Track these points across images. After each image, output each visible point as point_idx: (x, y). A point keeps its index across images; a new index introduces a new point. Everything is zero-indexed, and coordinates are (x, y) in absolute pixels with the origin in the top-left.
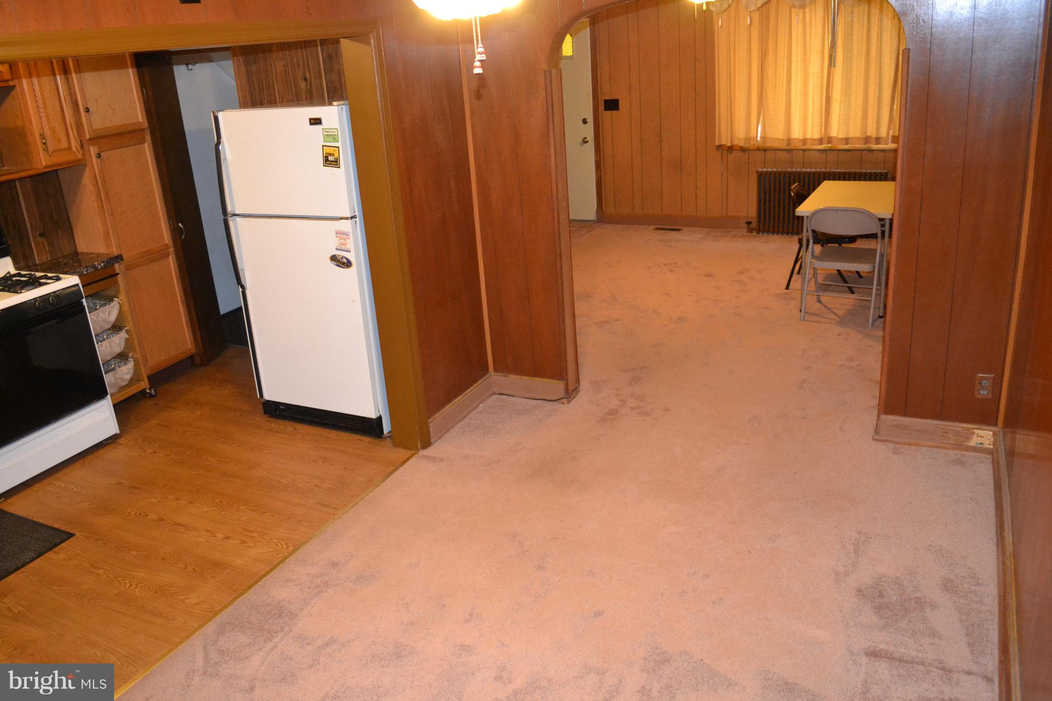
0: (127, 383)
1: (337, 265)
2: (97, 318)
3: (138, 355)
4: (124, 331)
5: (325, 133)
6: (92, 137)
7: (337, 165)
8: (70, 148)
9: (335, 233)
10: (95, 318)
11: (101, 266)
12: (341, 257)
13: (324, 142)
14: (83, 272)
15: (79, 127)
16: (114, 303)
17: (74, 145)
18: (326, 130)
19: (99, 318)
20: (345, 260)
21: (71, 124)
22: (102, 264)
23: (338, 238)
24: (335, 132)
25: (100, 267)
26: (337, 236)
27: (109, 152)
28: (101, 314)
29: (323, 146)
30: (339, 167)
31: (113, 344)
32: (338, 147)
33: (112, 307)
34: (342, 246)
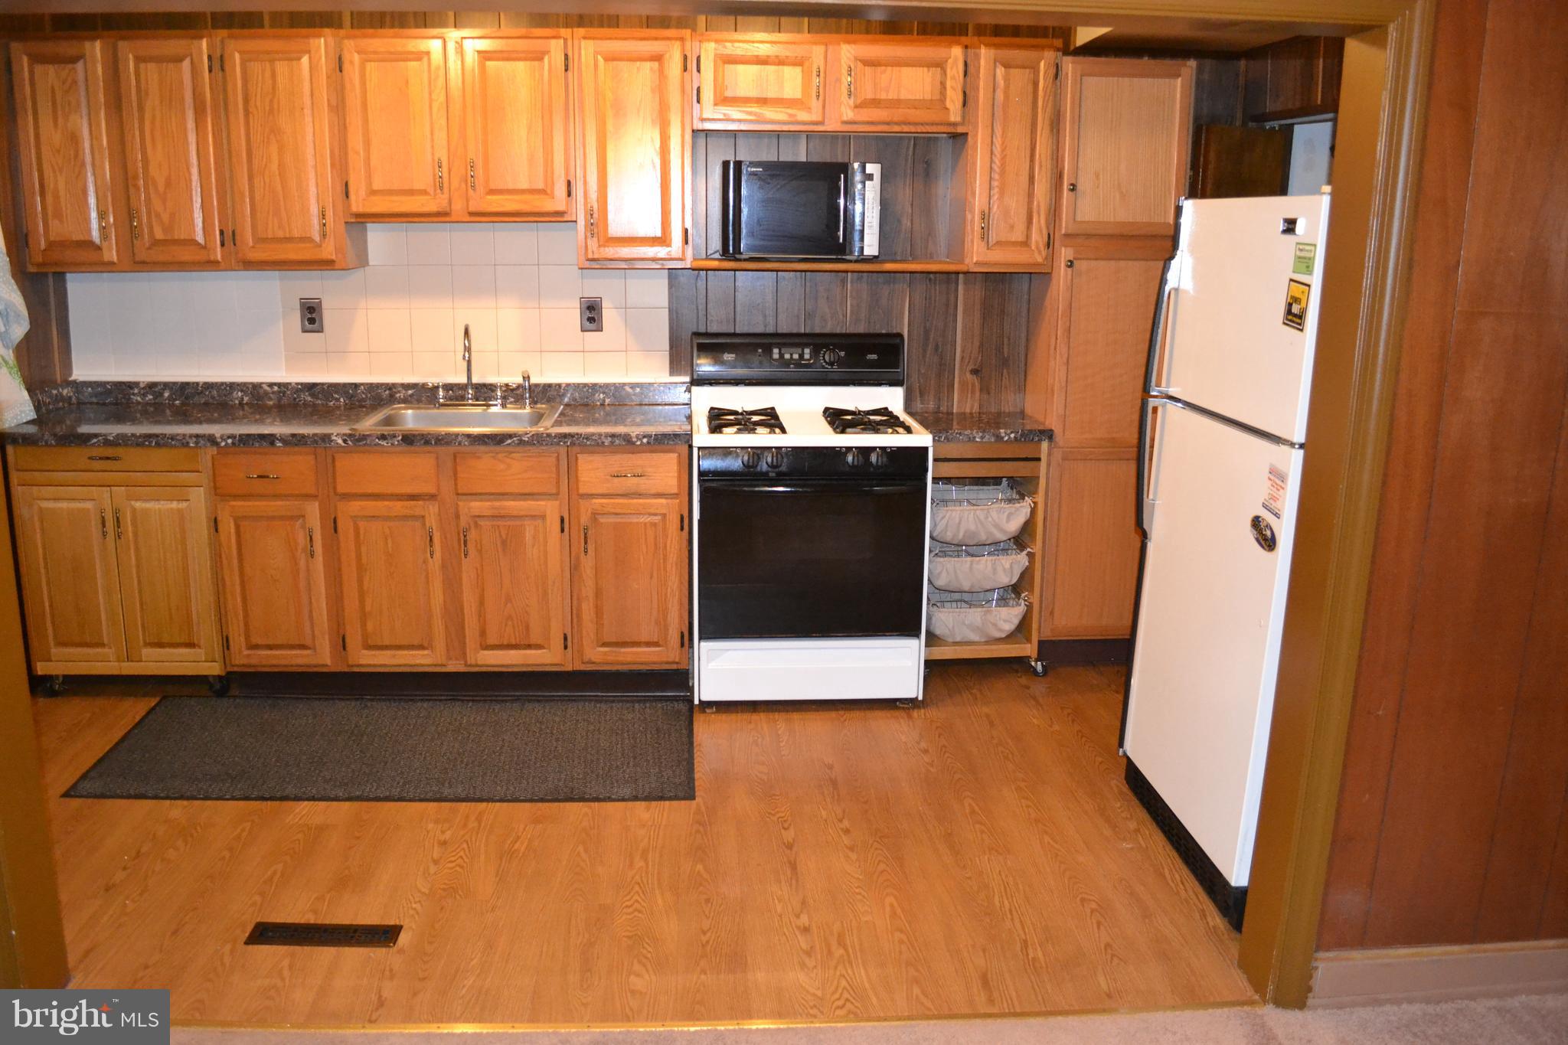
0: (1004, 636)
1: (1257, 540)
2: (987, 518)
3: (1035, 600)
4: (1025, 552)
5: (1298, 253)
6: (1069, 232)
7: (1300, 324)
8: (1026, 243)
9: (1267, 471)
10: (982, 517)
11: (1010, 437)
12: (1265, 524)
13: (1294, 272)
14: (975, 437)
15: (1054, 212)
16: (1025, 504)
17: (1037, 238)
18: (1301, 247)
19: (990, 519)
20: (1268, 533)
21: (1039, 206)
22: (1012, 435)
23: (1270, 482)
24: (1311, 251)
25: (1006, 438)
26: (1270, 479)
27: (1093, 263)
28: (994, 514)
29: (1291, 280)
30: (1301, 330)
31: (1000, 569)
32: (1309, 286)
33: (1017, 509)
34: (1271, 501)
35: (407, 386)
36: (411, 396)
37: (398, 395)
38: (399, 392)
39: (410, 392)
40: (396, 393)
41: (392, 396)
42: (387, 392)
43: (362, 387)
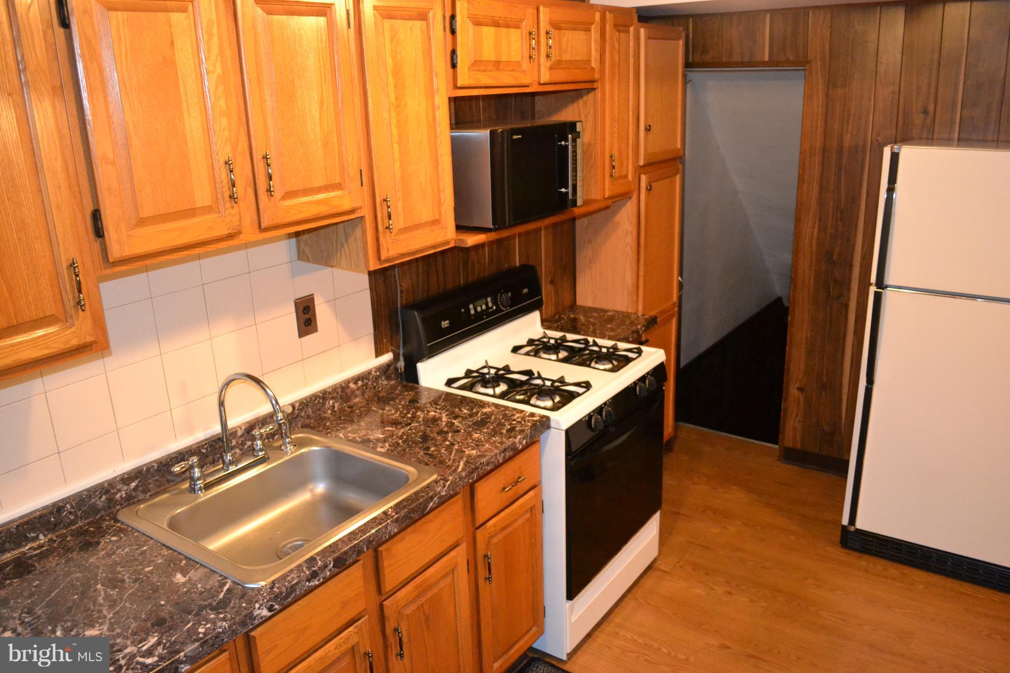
6: (645, 163)
8: (627, 176)
17: (631, 172)
35: (126, 479)
36: (135, 489)
37: (118, 496)
38: (119, 491)
39: (133, 484)
40: (116, 494)
41: (111, 501)
42: (104, 498)
43: (68, 506)
